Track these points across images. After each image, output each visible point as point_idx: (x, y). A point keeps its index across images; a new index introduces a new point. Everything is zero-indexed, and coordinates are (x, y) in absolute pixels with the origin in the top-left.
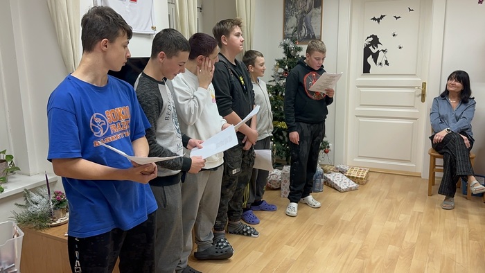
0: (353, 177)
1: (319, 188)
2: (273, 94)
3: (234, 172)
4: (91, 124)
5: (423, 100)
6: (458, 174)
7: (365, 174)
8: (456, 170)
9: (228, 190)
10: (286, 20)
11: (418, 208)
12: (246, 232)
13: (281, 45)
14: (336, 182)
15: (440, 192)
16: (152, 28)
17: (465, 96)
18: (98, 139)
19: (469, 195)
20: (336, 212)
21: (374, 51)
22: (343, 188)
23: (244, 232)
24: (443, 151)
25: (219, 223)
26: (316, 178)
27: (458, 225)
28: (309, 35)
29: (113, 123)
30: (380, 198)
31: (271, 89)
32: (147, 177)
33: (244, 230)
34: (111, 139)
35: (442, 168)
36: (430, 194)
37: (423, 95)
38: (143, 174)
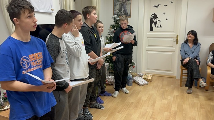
0: (146, 79)
1: (131, 84)
2: (109, 41)
4: (21, 62)
5: (177, 43)
6: (194, 78)
7: (151, 77)
8: (193, 76)
9: (90, 89)
10: (114, 6)
11: (176, 93)
12: (98, 107)
13: (113, 18)
14: (138, 81)
15: (186, 86)
16: (52, 10)
17: (195, 41)
18: (24, 70)
19: (198, 87)
20: (139, 96)
21: (155, 21)
22: (141, 84)
23: (97, 107)
24: (187, 67)
25: (86, 104)
26: (129, 79)
27: (195, 101)
28: (125, 13)
29: (33, 61)
30: (158, 89)
31: (108, 38)
32: (50, 89)
33: (97, 106)
34: (31, 70)
35: (187, 74)
36: (181, 87)
37: (177, 41)
38: (48, 88)
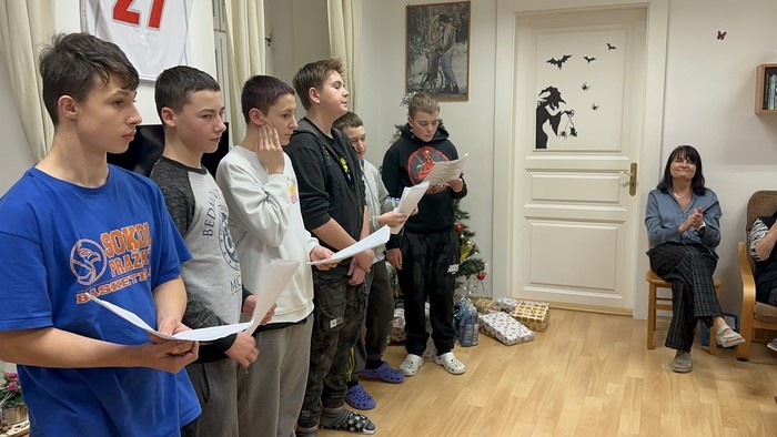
0: (525, 319)
1: (471, 340)
3: (333, 324)
4: (73, 261)
5: (633, 192)
6: (697, 314)
7: (544, 313)
8: (693, 307)
10: (410, 61)
11: (635, 371)
12: (354, 425)
13: (405, 102)
14: (498, 329)
15: (668, 344)
17: (698, 184)
18: (84, 288)
19: (712, 346)
20: (503, 381)
21: (553, 113)
22: (510, 338)
23: (349, 426)
24: (672, 276)
25: (307, 414)
26: (466, 322)
27: (702, 401)
28: (448, 86)
29: (116, 256)
30: (571, 355)
33: (351, 422)
34: (111, 287)
35: (670, 303)
36: (651, 347)
37: (633, 184)
